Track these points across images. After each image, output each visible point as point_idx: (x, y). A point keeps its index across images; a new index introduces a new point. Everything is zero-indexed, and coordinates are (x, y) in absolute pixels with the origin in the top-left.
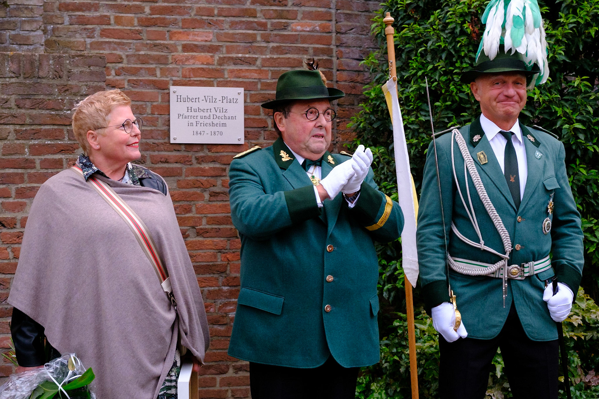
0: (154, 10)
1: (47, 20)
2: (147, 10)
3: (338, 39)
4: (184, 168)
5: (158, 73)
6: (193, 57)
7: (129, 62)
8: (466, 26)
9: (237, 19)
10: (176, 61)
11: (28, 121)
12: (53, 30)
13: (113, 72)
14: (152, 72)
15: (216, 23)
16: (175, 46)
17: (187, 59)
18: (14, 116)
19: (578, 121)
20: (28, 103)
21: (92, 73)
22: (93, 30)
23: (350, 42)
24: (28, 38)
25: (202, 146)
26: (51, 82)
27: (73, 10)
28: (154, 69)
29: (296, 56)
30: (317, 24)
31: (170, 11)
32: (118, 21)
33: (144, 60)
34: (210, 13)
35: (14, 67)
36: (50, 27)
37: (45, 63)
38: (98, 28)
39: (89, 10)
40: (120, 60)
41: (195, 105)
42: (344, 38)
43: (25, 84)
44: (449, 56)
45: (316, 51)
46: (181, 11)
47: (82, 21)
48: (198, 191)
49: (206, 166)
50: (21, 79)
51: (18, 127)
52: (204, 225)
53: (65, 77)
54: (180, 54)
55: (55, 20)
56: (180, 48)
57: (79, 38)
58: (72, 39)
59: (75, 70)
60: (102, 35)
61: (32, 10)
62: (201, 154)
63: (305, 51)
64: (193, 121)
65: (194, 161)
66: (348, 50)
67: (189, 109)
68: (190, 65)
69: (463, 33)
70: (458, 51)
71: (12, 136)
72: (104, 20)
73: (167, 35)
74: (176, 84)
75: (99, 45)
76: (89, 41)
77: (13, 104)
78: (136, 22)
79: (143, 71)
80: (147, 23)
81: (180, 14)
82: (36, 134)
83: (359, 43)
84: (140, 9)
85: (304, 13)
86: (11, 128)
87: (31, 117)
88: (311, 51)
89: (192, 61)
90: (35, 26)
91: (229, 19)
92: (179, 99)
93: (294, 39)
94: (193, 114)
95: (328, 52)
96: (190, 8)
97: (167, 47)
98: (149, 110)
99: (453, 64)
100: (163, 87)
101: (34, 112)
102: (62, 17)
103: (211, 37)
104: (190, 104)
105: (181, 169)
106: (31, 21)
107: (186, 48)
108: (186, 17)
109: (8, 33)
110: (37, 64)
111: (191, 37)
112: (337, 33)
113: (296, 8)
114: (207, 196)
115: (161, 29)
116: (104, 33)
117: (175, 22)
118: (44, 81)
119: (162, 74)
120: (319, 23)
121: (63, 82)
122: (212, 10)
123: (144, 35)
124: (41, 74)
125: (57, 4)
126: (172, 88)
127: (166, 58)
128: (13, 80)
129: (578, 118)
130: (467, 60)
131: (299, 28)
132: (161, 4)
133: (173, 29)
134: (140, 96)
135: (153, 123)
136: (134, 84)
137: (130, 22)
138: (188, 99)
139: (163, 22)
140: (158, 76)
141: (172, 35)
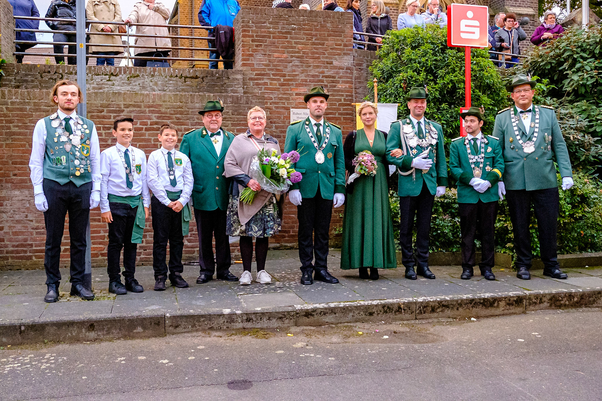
0: (284, 80)
1: (244, 84)
2: (282, 80)
3: (355, 91)
5: (286, 104)
6: (300, 98)
7: (275, 100)
8: (401, 84)
9: (316, 83)
10: (293, 99)
11: (236, 120)
12: (247, 87)
13: (269, 103)
14: (284, 103)
15: (309, 85)
16: (292, 94)
17: (297, 99)
18: (231, 118)
19: (444, 120)
20: (236, 113)
21: (259, 102)
22: (262, 88)
23: (360, 92)
24: (237, 90)
26: (245, 105)
27: (254, 80)
28: (285, 103)
29: (339, 98)
30: (347, 85)
31: (291, 80)
32: (271, 84)
33: (281, 99)
34: (306, 81)
35: (231, 100)
36: (245, 87)
37: (242, 98)
38: (263, 87)
39: (260, 80)
41: (300, 116)
42: (358, 91)
43: (235, 106)
44: (396, 96)
45: (347, 96)
46: (295, 80)
47: (258, 84)
50: (233, 104)
51: (232, 122)
53: (249, 104)
54: (294, 97)
55: (248, 84)
56: (294, 94)
57: (256, 91)
58: (254, 91)
59: (253, 101)
60: (265, 90)
61: (238, 80)
63: (342, 95)
66: (359, 95)
68: (298, 101)
69: (401, 87)
70: (399, 94)
71: (230, 125)
72: (265, 84)
73: (289, 89)
74: (293, 108)
75: (264, 93)
76: (260, 92)
77: (230, 113)
78: (278, 85)
79: (280, 103)
80: (282, 85)
81: (294, 81)
82: (239, 125)
83: (364, 93)
84: (279, 80)
85: (342, 81)
86: (230, 122)
87: (237, 118)
88: (345, 96)
89: (299, 99)
90: (239, 86)
91: (313, 83)
92: (294, 113)
93: (339, 91)
95: (352, 96)
96: (298, 79)
97: (289, 94)
98: (282, 118)
99: (397, 99)
100: (288, 109)
101: (238, 116)
102: (250, 83)
103: (306, 90)
104: (298, 116)
106: (239, 84)
107: (297, 94)
108: (297, 83)
109: (230, 89)
110: (239, 99)
111: (298, 90)
112: (355, 89)
113: (339, 79)
115: (287, 87)
116: (265, 89)
117: (292, 84)
118: (242, 105)
119: (288, 104)
120: (348, 85)
121: (249, 105)
122: (307, 80)
123: (281, 90)
124: (241, 102)
125: (248, 78)
126: (291, 110)
127: (289, 98)
128: (231, 105)
129: (444, 119)
130: (402, 97)
131: (340, 87)
132: (287, 78)
133: (292, 87)
134: (279, 113)
135: (284, 122)
136: (277, 108)
137: (276, 85)
138: (297, 114)
139: (289, 85)
140: (286, 105)
141: (291, 89)
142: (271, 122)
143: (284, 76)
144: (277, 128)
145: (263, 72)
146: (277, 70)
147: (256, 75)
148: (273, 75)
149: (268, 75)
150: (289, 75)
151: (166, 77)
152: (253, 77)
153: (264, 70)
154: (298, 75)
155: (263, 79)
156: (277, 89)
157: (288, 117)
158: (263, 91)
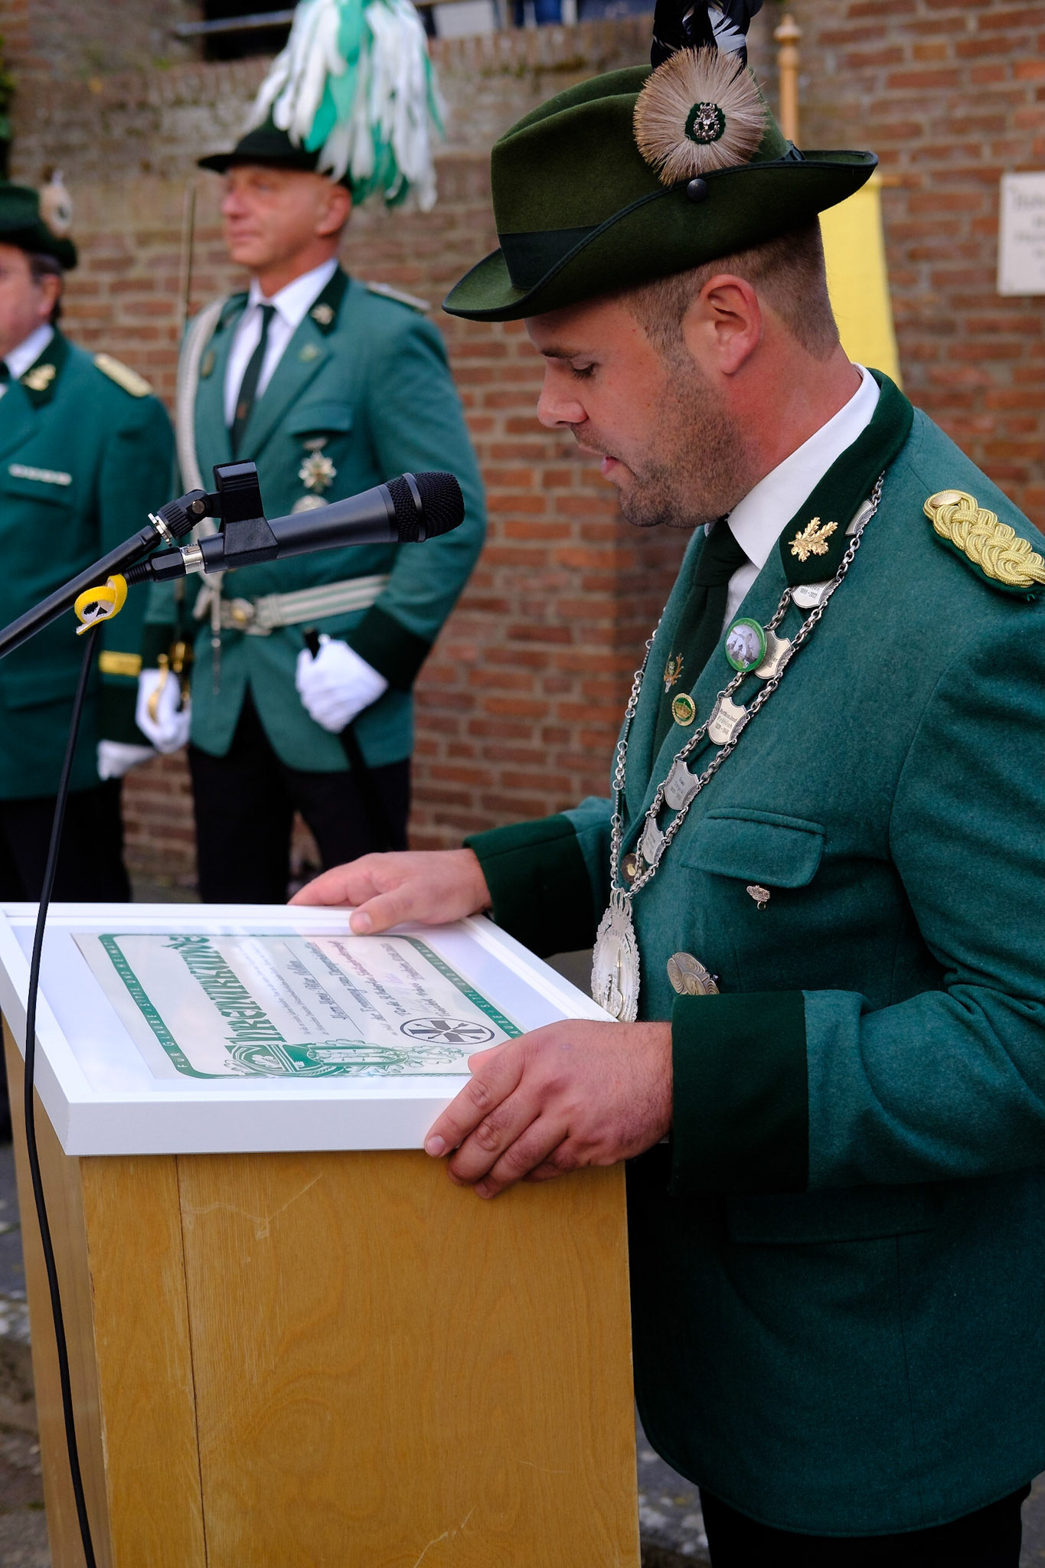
0: (985, 23)
2: (972, 24)
4: (1028, 342)
5: (986, 153)
7: (934, 134)
10: (1022, 124)
14: (974, 151)
16: (1020, 92)
17: (1042, 117)
22: (872, 79)
28: (977, 145)
31: (1015, 20)
32: (919, 53)
33: (960, 127)
38: (882, 73)
40: (915, 131)
47: (856, 62)
54: (1030, 107)
56: (1030, 96)
60: (889, 87)
67: (1039, 222)
72: (893, 55)
73: (1007, 72)
74: (1021, 169)
75: (882, 107)
76: (866, 100)
78: (950, 52)
79: (958, 151)
80: (973, 50)
81: (1033, 24)
84: (957, 25)
92: (1022, 202)
97: (1003, 96)
98: (965, 229)
100: (991, 179)
102: (822, 59)
104: (1038, 210)
105: (1019, 346)
107: (1041, 95)
115: (996, 60)
116: (895, 82)
117: (1023, 43)
119: (991, 152)
123: (965, 78)
126: (1007, 180)
127: (1002, 118)
132: (999, 8)
133: (1020, 56)
134: (950, 203)
135: (970, 251)
136: (941, 176)
137: (939, 52)
138: (1038, 201)
139: (1001, 47)
140: (986, 158)
141: (1017, 69)
142: (913, 256)
144: (938, 280)
148: (933, 2)
155: (881, 32)
156: (949, 78)
157: (991, 225)
158: (882, 93)
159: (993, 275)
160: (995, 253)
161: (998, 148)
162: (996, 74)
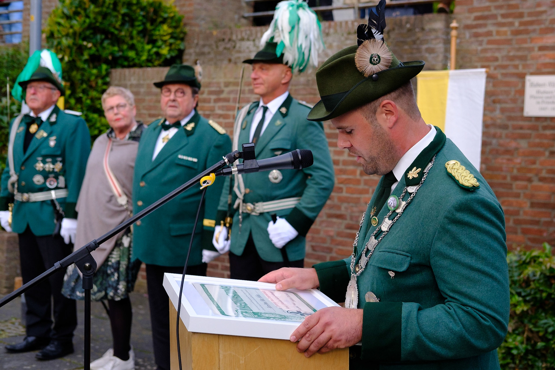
0: (521, 24)
2: (517, 24)
4: (534, 133)
5: (520, 67)
6: (545, 55)
7: (502, 61)
10: (533, 58)
14: (516, 67)
16: (533, 48)
17: (540, 56)
22: (482, 41)
25: (545, 119)
28: (518, 65)
31: (531, 23)
32: (498, 33)
33: (512, 58)
38: (485, 39)
39: (481, 27)
40: (496, 59)
41: (542, 89)
46: (539, 22)
47: (476, 35)
48: (541, 149)
49: (548, 132)
52: (544, 174)
54: (536, 53)
56: (536, 49)
57: (473, 47)
58: (470, 48)
60: (487, 44)
62: (545, 124)
64: (540, 100)
65: (540, 128)
67: (538, 92)
68: (542, 60)
72: (489, 33)
73: (529, 41)
74: (532, 74)
75: (485, 51)
76: (479, 48)
78: (509, 33)
79: (511, 67)
80: (516, 33)
81: (538, 25)
84: (511, 24)
92: (532, 85)
94: (540, 95)
96: (546, 20)
97: (527, 49)
98: (513, 93)
100: (522, 77)
102: (464, 34)
104: (537, 88)
105: (530, 134)
107: (541, 48)
108: (543, 26)
111: (544, 41)
114: (547, 153)
115: (525, 36)
116: (489, 42)
117: (534, 31)
123: (514, 42)
126: (528, 77)
127: (526, 56)
132: (526, 19)
133: (533, 35)
134: (507, 84)
135: (514, 101)
136: (505, 75)
137: (505, 33)
138: (538, 85)
139: (527, 32)
140: (521, 69)
141: (532, 40)
142: (494, 102)
143: (521, 15)
144: (503, 110)
145: (486, 13)
146: (510, 7)
147: (477, 18)
148: (504, 16)
149: (494, 17)
150: (530, 14)
151: (343, 35)
152: (469, 22)
153: (488, 8)
154: (544, 12)
155: (485, 25)
156: (508, 42)
157: (522, 92)
158: (485, 46)
159: (522, 109)
160: (523, 102)
161: (525, 66)
162: (524, 41)
